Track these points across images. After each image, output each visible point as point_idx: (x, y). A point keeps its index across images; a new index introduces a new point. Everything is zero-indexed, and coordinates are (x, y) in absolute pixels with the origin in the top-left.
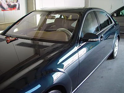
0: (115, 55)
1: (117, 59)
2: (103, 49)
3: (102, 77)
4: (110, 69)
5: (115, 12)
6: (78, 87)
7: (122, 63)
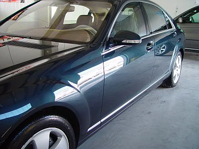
0: (175, 81)
1: (178, 88)
2: (155, 68)
3: (149, 113)
4: (164, 101)
5: (181, 16)
6: (102, 120)
7: (186, 94)
